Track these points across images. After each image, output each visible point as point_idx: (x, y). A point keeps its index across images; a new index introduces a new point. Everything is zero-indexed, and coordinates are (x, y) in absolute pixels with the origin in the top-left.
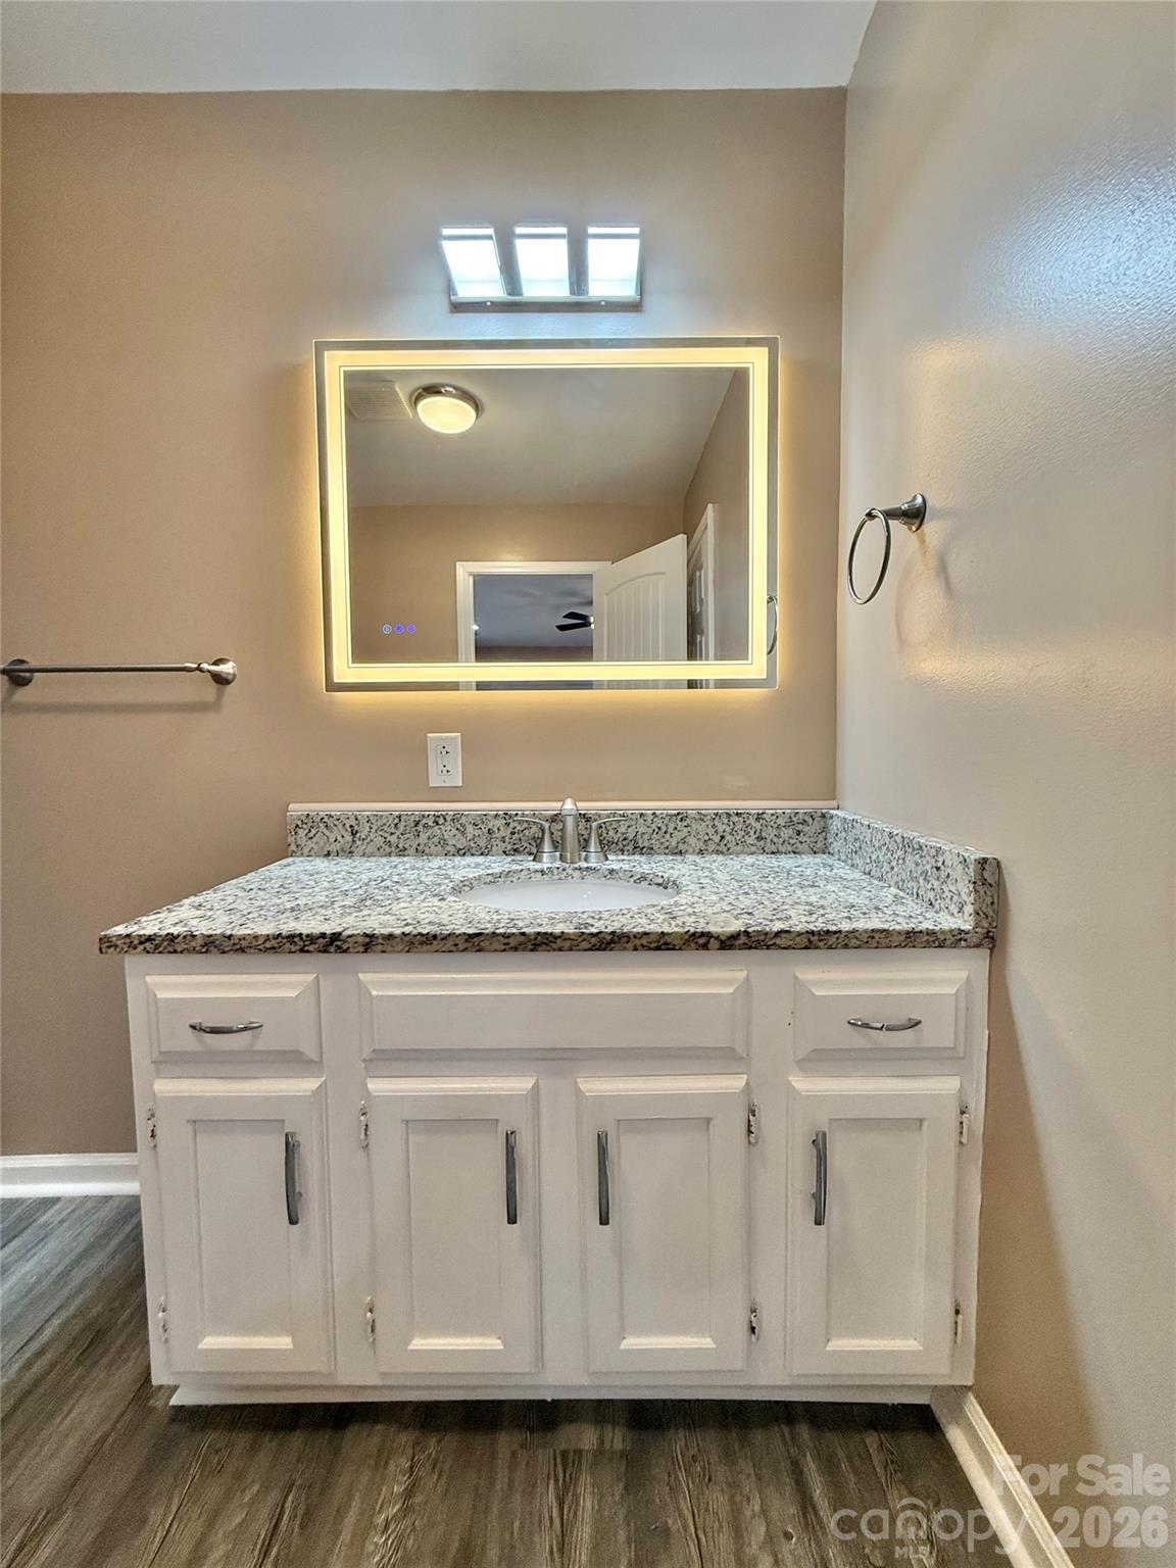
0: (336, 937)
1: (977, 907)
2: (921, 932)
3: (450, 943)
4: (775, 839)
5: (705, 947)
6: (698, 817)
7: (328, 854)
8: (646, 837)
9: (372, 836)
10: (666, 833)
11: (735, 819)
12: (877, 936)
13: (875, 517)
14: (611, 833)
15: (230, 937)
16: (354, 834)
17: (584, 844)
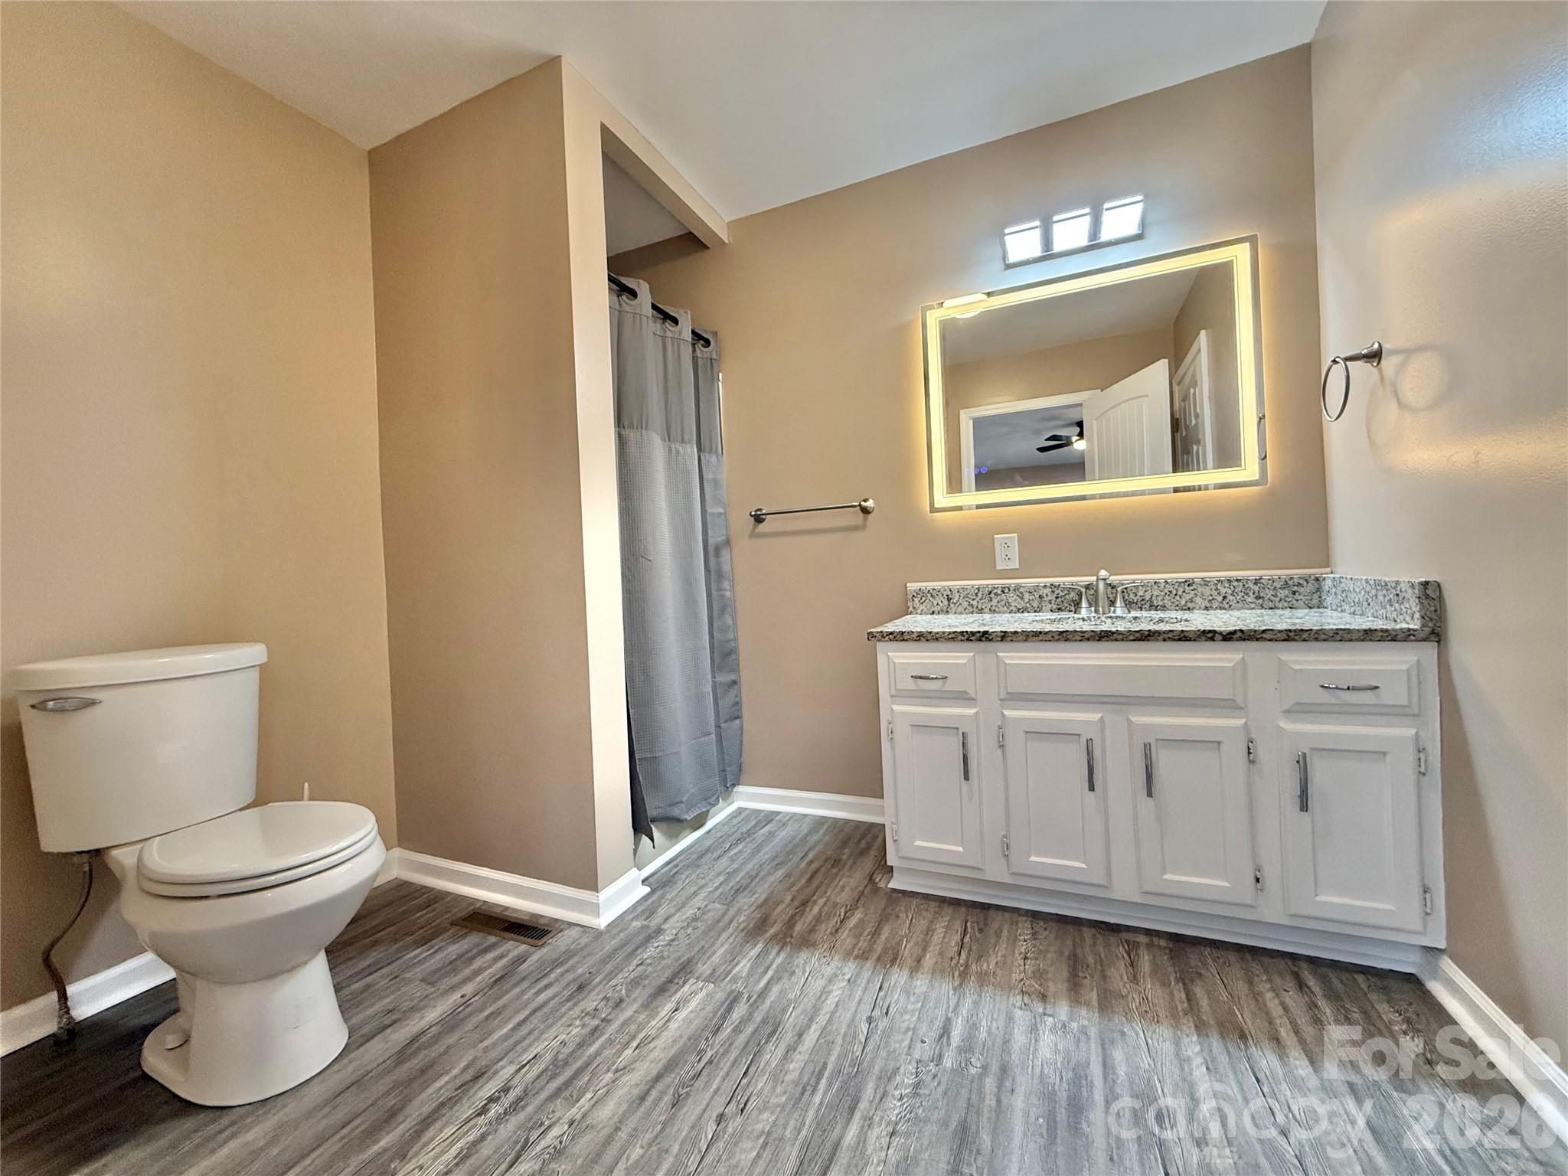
0: (986, 633)
1: (1422, 614)
2: (1376, 630)
3: (1049, 636)
4: (1272, 598)
5: (1212, 639)
6: (1202, 583)
7: (933, 613)
8: (1159, 598)
9: (961, 601)
10: (1176, 595)
11: (1235, 584)
12: (1340, 632)
13: (1338, 362)
14: (1132, 596)
15: (930, 633)
16: (949, 600)
17: (1112, 603)
